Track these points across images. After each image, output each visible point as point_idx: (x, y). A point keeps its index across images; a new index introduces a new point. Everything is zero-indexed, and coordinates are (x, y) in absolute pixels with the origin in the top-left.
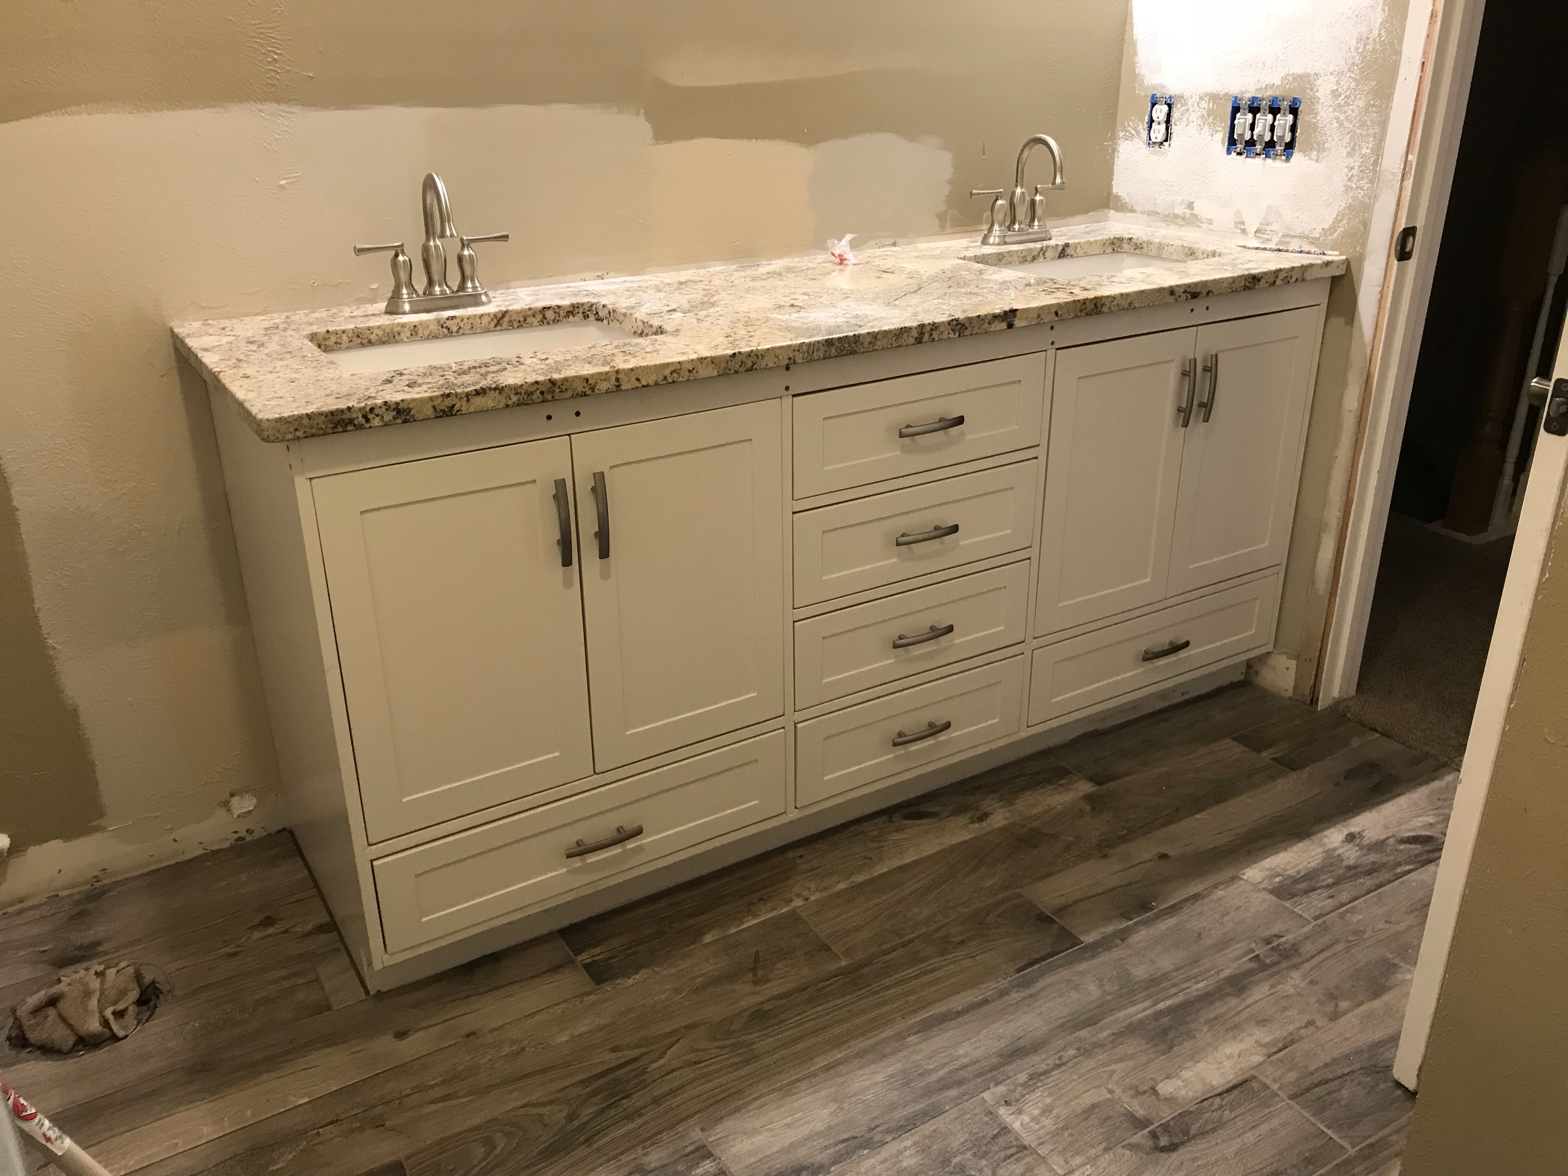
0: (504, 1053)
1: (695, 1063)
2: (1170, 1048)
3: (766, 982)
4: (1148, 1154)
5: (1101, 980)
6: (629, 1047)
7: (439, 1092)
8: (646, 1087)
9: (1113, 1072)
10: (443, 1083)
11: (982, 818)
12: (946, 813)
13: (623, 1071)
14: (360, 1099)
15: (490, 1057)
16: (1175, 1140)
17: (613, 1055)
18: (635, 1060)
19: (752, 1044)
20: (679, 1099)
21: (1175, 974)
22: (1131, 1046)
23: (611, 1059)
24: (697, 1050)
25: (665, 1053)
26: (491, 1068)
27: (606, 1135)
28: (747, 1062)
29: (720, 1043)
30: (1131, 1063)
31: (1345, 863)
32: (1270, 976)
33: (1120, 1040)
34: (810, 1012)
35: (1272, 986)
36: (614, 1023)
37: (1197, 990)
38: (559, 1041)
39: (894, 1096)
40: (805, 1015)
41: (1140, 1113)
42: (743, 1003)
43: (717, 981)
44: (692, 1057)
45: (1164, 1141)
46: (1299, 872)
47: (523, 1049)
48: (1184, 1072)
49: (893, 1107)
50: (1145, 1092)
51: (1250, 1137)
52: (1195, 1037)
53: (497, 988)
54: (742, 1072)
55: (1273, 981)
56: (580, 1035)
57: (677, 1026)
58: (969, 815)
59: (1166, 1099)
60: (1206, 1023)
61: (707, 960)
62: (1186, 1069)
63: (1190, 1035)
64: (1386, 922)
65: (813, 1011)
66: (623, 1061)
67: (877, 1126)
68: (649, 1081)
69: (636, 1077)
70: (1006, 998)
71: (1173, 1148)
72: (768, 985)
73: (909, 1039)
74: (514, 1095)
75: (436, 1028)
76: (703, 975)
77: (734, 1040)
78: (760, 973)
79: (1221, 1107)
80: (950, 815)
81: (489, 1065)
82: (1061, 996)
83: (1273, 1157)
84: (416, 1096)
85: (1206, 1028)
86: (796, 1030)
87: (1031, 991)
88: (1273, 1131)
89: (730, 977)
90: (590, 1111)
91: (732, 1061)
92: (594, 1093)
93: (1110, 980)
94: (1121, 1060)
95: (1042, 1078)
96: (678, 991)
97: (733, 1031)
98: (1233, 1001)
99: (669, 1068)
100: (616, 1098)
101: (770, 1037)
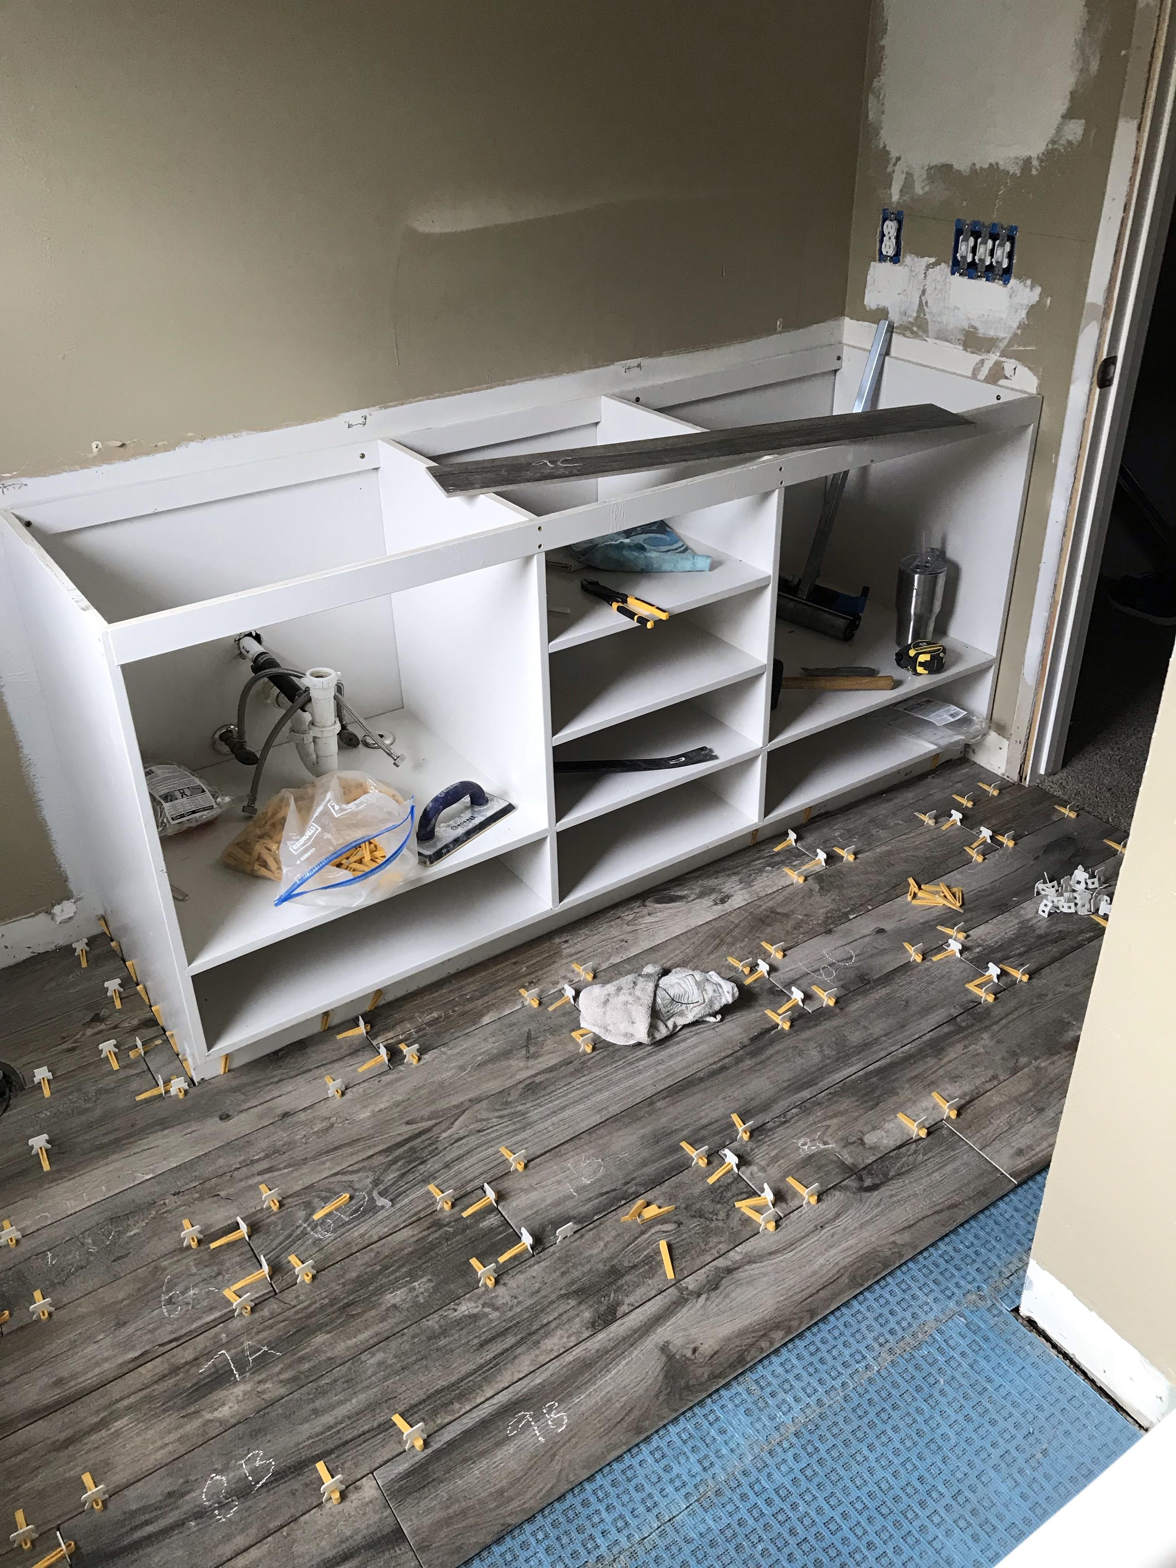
0: (316, 1129)
1: (479, 1131)
2: (877, 1104)
3: (536, 1058)
4: (854, 1193)
5: (821, 1046)
6: (422, 1119)
7: (265, 1165)
8: (439, 1154)
9: (829, 1126)
10: (267, 1156)
11: (723, 901)
12: (693, 897)
13: (419, 1140)
14: (197, 1173)
15: (304, 1133)
16: (877, 1181)
17: (409, 1127)
18: (429, 1130)
19: (527, 1113)
20: (466, 1164)
21: (884, 1038)
22: (845, 1104)
23: (406, 1130)
24: (481, 1120)
25: (453, 1123)
26: (306, 1143)
27: (407, 1196)
28: (523, 1128)
29: (500, 1113)
30: (843, 1118)
31: (1038, 932)
32: (965, 1038)
33: (835, 1099)
34: (575, 1083)
35: (965, 1047)
36: (409, 1099)
37: (903, 1052)
38: (362, 1116)
39: (646, 1153)
40: (571, 1086)
41: (849, 1160)
42: (519, 1077)
43: (494, 1059)
44: (478, 1125)
45: (868, 1182)
46: (997, 942)
47: (332, 1125)
48: (887, 1124)
49: (644, 1163)
50: (854, 1142)
51: (937, 1176)
52: (897, 1094)
53: (305, 1072)
54: (518, 1138)
55: (966, 1042)
56: (380, 1111)
57: (461, 1100)
58: (713, 897)
59: (871, 1148)
60: (908, 1081)
61: (485, 1040)
62: (888, 1121)
63: (893, 1092)
64: (1066, 985)
65: (579, 1081)
66: (417, 1131)
67: (633, 1179)
68: (440, 1148)
69: (430, 1145)
70: (740, 1065)
71: (874, 1188)
72: (540, 1060)
73: (658, 1104)
74: (328, 1164)
75: (255, 1110)
76: (483, 1053)
77: (513, 1110)
78: (532, 1049)
79: (915, 1152)
80: (697, 898)
81: (304, 1140)
82: (787, 1061)
83: (954, 1191)
84: (244, 1169)
85: (907, 1086)
86: (564, 1099)
87: (763, 1057)
88: (956, 1171)
89: (506, 1054)
90: (392, 1176)
91: (511, 1128)
92: (394, 1161)
93: (829, 1046)
94: (835, 1116)
95: (770, 1133)
96: (462, 1068)
97: (510, 1102)
98: (931, 1061)
99: (456, 1136)
100: (414, 1164)
101: (541, 1106)
